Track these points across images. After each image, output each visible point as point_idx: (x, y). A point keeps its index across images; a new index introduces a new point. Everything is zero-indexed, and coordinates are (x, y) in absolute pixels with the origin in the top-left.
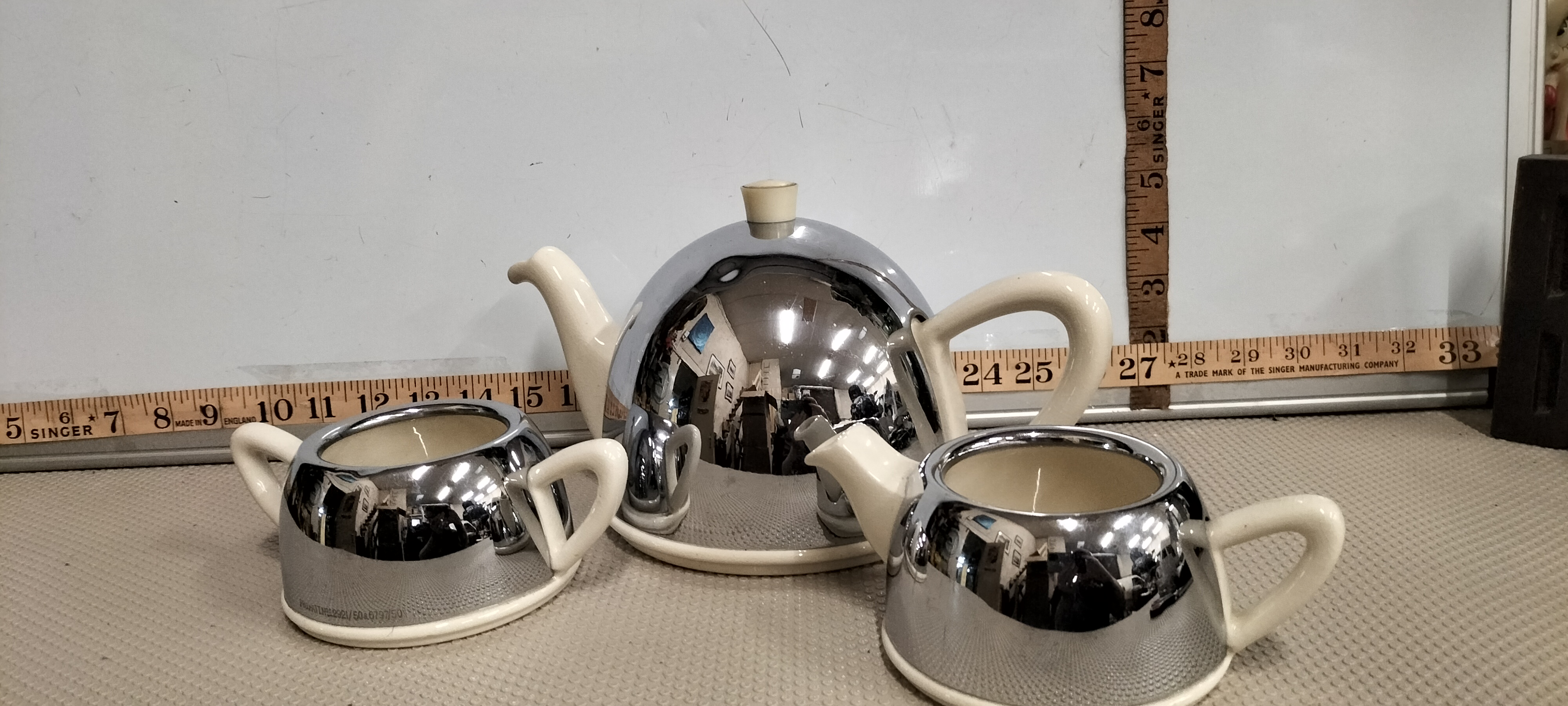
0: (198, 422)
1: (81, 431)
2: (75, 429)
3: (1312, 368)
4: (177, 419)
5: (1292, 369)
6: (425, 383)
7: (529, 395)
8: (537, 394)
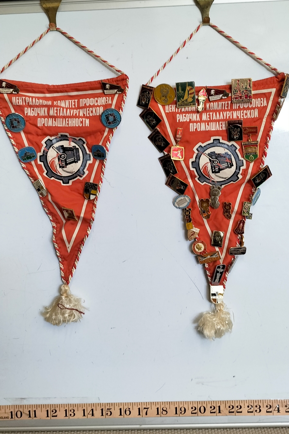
6: (70, 406)
7: (107, 411)
8: (110, 411)
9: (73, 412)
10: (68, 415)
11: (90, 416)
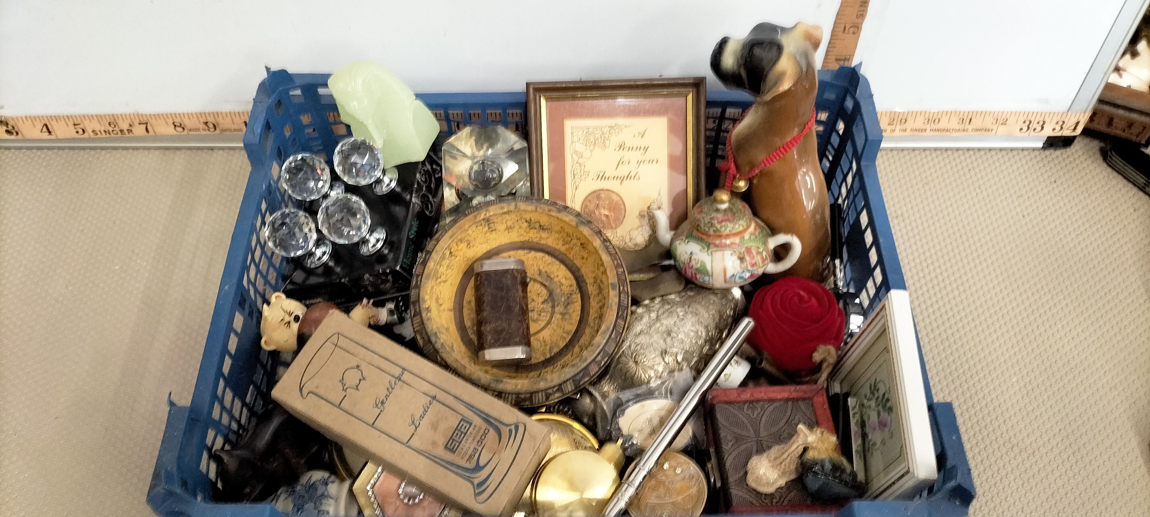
0: (204, 130)
1: (126, 132)
2: (122, 131)
3: (938, 130)
4: (189, 127)
5: (926, 130)
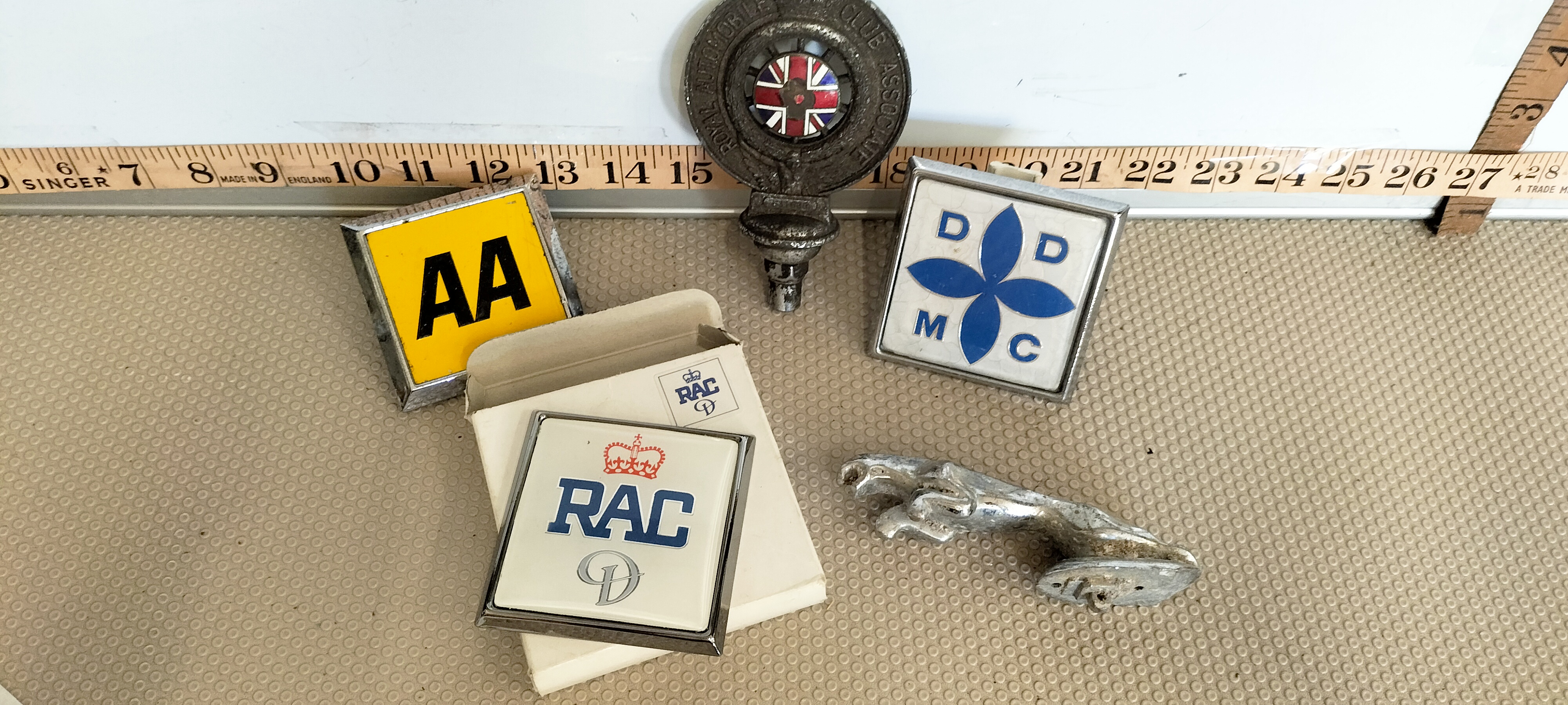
0: (253, 179)
1: (93, 182)
2: (83, 181)
4: (221, 174)
6: (555, 151)
7: (694, 171)
8: (705, 170)
9: (570, 171)
10: (551, 178)
11: (632, 184)
